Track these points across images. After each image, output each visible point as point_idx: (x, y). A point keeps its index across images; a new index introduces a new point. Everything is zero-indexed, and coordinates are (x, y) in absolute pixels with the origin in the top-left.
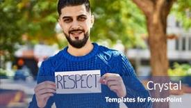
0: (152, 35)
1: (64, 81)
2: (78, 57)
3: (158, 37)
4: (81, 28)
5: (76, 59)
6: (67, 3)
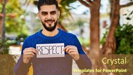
1: (42, 50)
4: (53, 19)
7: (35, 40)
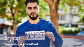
0: (52, 14)
2: (34, 25)
3: (54, 15)
5: (33, 25)
6: (30, 1)
7: (25, 27)
